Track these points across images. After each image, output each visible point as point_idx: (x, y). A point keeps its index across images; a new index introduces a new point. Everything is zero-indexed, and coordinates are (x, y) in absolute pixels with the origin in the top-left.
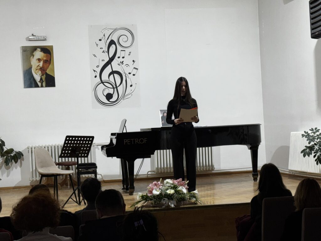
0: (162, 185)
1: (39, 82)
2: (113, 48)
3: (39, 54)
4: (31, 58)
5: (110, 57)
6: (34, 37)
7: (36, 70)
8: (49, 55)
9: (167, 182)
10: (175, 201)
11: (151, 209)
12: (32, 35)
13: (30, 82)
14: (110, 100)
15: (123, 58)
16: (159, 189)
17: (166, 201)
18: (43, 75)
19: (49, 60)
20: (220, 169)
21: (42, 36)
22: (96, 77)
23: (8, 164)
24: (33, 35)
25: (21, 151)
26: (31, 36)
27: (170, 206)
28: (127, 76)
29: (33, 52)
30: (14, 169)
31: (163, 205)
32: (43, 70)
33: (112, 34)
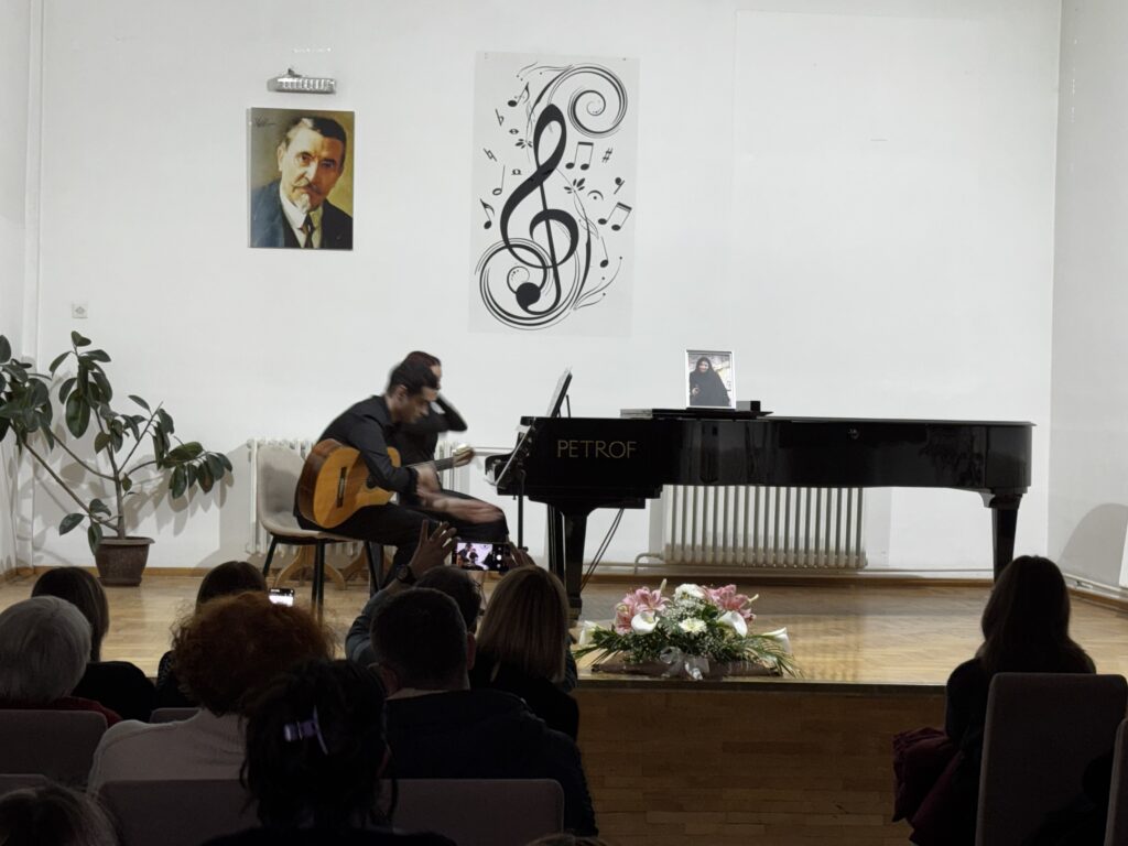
0: (665, 603)
1: (301, 229)
2: (552, 133)
3: (306, 138)
4: (280, 148)
5: (542, 162)
6: (295, 80)
7: (294, 191)
8: (339, 142)
9: (684, 593)
10: (706, 660)
11: (624, 678)
12: (290, 71)
13: (272, 230)
14: (531, 308)
15: (585, 167)
16: (653, 613)
17: (675, 658)
18: (314, 208)
19: (338, 160)
20: (885, 568)
21: (320, 79)
22: (488, 225)
23: (181, 493)
24: (291, 73)
25: (225, 453)
26: (283, 77)
27: (687, 674)
28: (591, 229)
29: (288, 130)
30: (200, 508)
31: (664, 668)
32: (315, 190)
33: (552, 86)
